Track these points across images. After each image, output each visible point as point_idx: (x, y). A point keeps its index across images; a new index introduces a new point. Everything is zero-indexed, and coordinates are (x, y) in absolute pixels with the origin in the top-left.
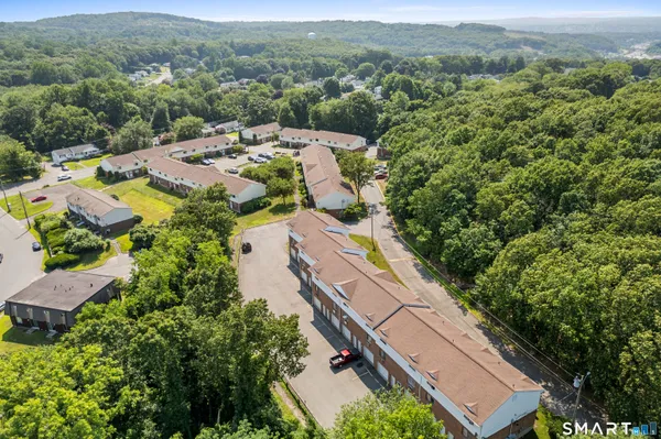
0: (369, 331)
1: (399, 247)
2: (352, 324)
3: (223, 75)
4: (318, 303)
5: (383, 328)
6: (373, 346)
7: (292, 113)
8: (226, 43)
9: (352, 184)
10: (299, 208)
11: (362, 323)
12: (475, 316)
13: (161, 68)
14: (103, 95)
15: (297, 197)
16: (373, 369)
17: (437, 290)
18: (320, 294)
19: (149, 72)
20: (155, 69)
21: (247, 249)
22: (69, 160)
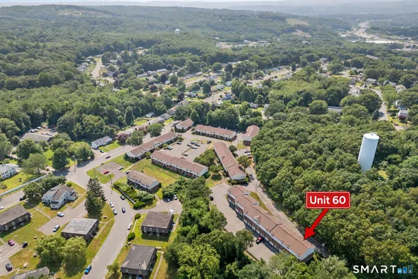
0: (268, 233)
1: (266, 196)
2: (260, 229)
3: (138, 69)
4: (246, 222)
5: (272, 232)
6: (268, 236)
7: (197, 115)
8: (128, 39)
9: (243, 167)
10: (223, 177)
11: (265, 230)
12: (295, 224)
13: (96, 59)
14: (105, 108)
15: (221, 173)
16: (268, 242)
17: (282, 214)
18: (246, 218)
19: (89, 63)
20: (92, 60)
21: (212, 199)
22: (101, 146)
